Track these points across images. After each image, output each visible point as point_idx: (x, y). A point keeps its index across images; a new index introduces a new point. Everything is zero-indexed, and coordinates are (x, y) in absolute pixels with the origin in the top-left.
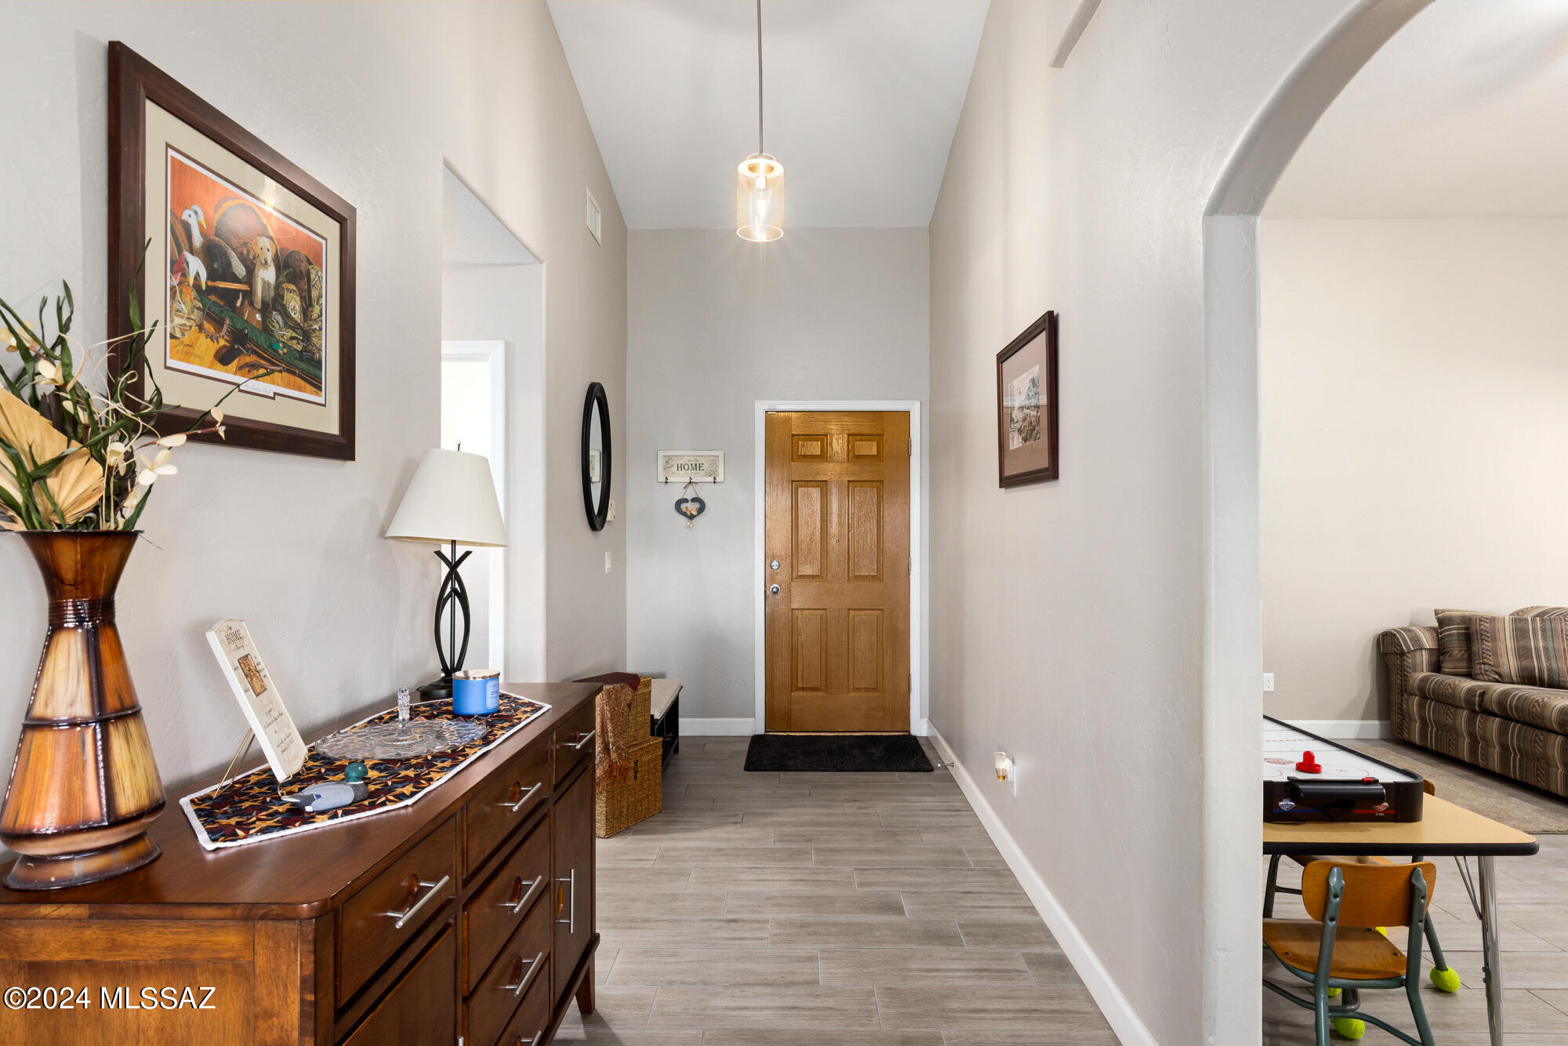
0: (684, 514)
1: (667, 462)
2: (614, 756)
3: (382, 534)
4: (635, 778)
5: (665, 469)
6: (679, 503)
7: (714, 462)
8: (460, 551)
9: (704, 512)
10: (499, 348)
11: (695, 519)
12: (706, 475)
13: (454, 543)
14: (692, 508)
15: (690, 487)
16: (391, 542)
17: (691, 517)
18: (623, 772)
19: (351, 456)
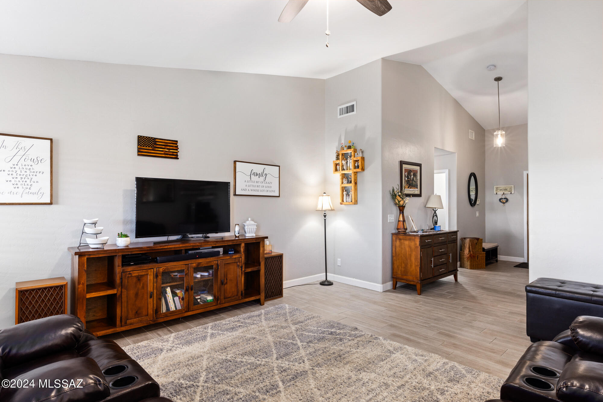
0: (502, 202)
1: (497, 189)
2: (471, 253)
3: (425, 206)
4: (478, 259)
5: (496, 190)
6: (500, 200)
7: (511, 188)
8: (436, 209)
9: (508, 202)
10: (447, 171)
11: (505, 204)
12: (508, 192)
13: (435, 208)
14: (504, 201)
15: (504, 195)
16: (426, 208)
17: (504, 203)
18: (474, 257)
19: (421, 196)
